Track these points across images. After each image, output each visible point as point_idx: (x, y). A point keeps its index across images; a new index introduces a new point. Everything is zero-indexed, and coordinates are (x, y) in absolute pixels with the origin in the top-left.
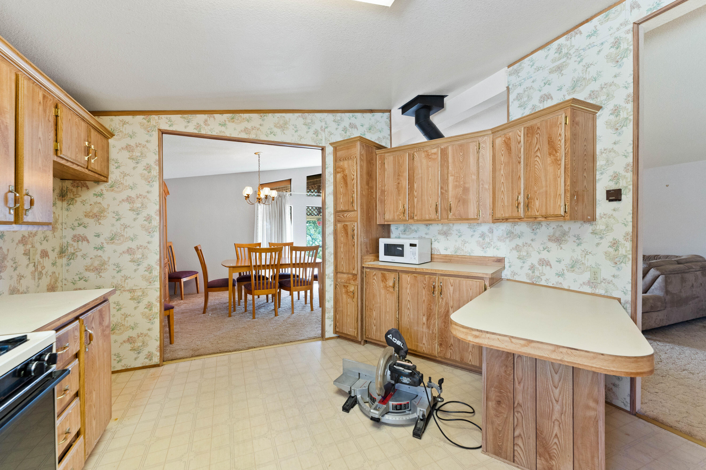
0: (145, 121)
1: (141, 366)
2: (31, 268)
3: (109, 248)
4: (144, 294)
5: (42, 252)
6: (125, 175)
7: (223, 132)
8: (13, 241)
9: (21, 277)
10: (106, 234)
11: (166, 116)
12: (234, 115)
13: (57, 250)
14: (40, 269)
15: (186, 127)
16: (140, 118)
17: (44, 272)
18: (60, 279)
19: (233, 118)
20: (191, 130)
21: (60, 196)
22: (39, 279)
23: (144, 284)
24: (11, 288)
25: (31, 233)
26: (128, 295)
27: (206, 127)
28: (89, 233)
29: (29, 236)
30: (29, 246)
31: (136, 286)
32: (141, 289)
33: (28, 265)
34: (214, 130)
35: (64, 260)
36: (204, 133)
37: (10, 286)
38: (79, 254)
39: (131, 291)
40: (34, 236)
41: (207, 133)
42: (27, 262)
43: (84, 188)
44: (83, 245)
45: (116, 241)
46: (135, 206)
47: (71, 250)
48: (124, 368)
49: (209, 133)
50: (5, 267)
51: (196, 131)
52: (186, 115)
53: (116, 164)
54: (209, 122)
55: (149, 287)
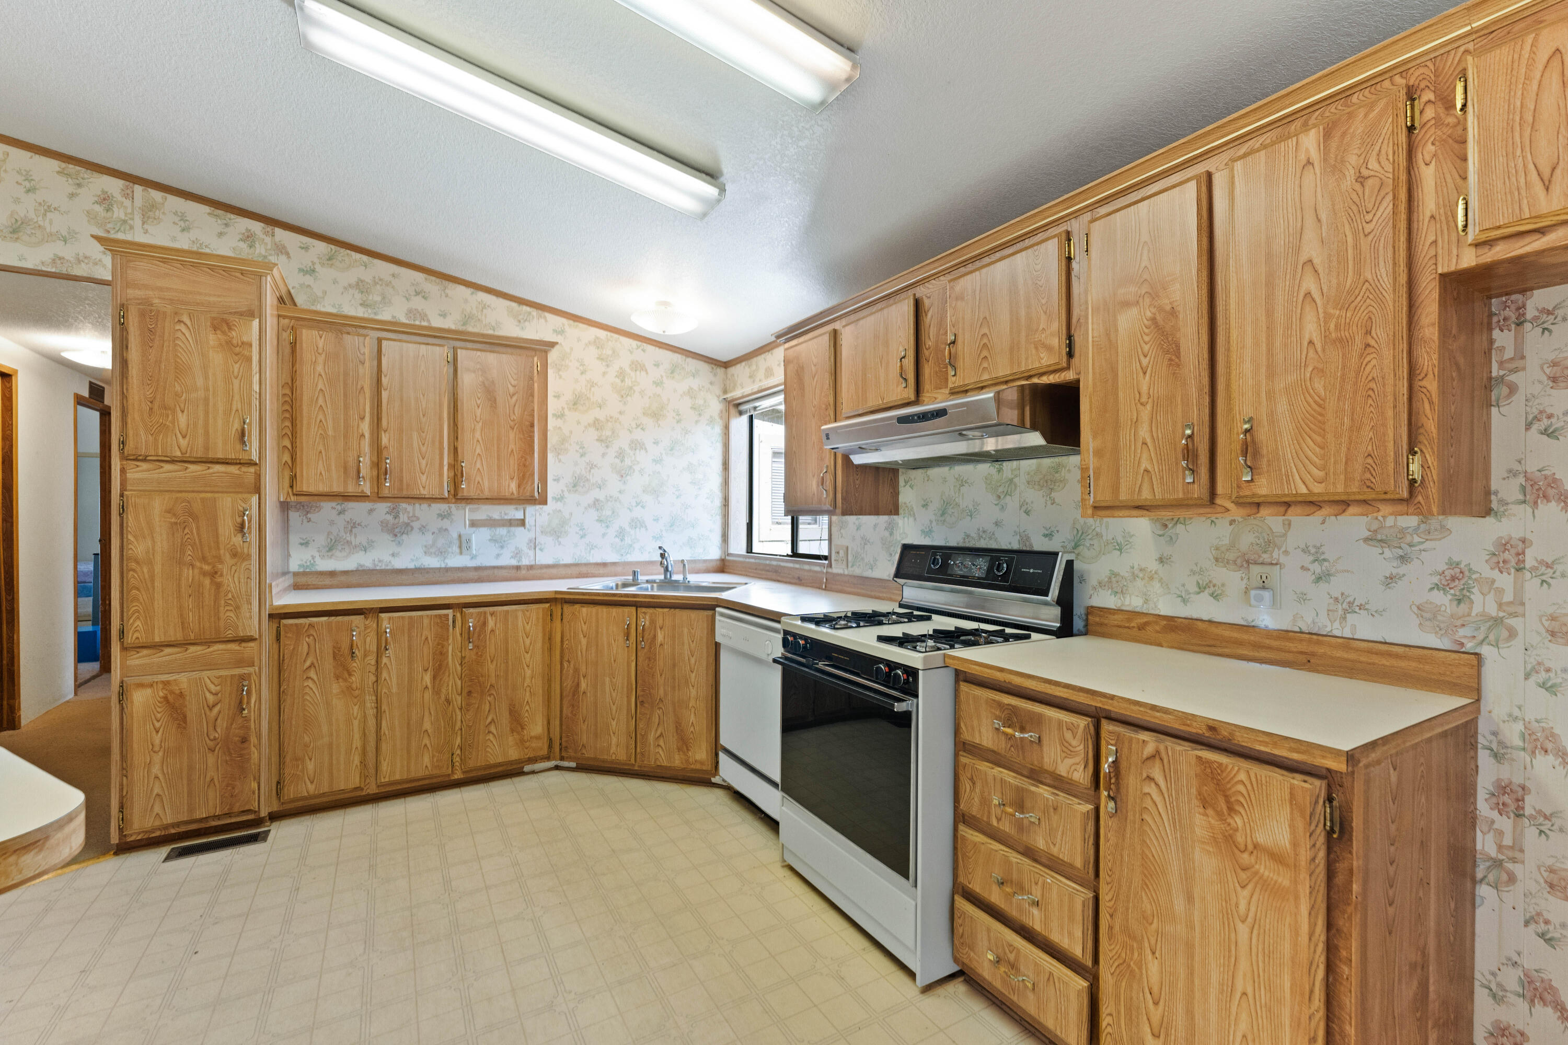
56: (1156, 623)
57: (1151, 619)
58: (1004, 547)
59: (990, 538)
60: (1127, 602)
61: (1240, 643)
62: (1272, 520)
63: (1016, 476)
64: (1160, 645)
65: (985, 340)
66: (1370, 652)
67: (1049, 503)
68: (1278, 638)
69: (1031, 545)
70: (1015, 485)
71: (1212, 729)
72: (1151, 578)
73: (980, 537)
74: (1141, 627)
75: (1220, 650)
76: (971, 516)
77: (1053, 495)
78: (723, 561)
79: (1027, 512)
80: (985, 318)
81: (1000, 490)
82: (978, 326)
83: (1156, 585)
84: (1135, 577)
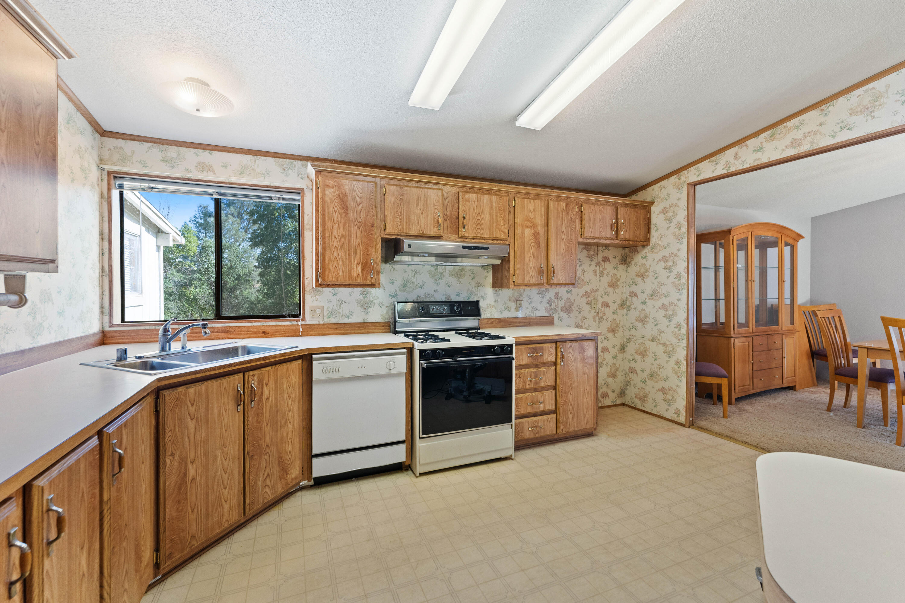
0: (677, 180)
1: (670, 418)
2: (593, 313)
3: (650, 303)
4: (674, 350)
5: (603, 303)
6: (661, 236)
7: (759, 159)
8: (578, 294)
9: (584, 318)
10: (648, 292)
11: (694, 167)
12: (775, 129)
13: (619, 302)
14: (600, 314)
15: (713, 171)
16: (673, 179)
17: (605, 317)
18: (620, 326)
19: (773, 135)
20: (720, 171)
21: (622, 261)
22: (600, 322)
23: (674, 340)
24: (576, 324)
25: (593, 290)
26: (661, 348)
27: (736, 162)
28: (637, 289)
29: (591, 292)
30: (591, 299)
31: (668, 341)
32: (671, 344)
33: (590, 311)
34: (746, 161)
35: (624, 311)
36: (734, 170)
37: (576, 323)
38: (633, 307)
39: (665, 345)
40: (595, 292)
41: (738, 169)
42: (589, 309)
43: (636, 253)
44: (634, 300)
45: (655, 298)
46: (668, 264)
47: (628, 303)
48: (658, 414)
49: (741, 167)
50: (572, 310)
51: (725, 172)
52: (714, 158)
53: (655, 228)
54: (740, 154)
55: (678, 344)
56: (496, 321)
57: (494, 320)
58: (438, 300)
59: (431, 297)
60: (485, 316)
61: (516, 322)
62: (521, 289)
63: (444, 272)
64: (497, 327)
65: (479, 222)
66: (540, 319)
67: (458, 283)
68: (524, 319)
69: (451, 299)
70: (444, 276)
71: (583, 335)
72: (493, 307)
73: (426, 297)
74: (491, 323)
75: (512, 325)
76: (421, 288)
77: (460, 280)
78: (104, 333)
79: (449, 286)
80: (479, 213)
81: (436, 277)
82: (476, 215)
83: (494, 309)
84: (488, 307)
